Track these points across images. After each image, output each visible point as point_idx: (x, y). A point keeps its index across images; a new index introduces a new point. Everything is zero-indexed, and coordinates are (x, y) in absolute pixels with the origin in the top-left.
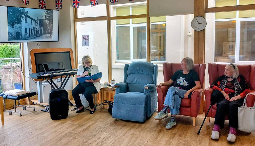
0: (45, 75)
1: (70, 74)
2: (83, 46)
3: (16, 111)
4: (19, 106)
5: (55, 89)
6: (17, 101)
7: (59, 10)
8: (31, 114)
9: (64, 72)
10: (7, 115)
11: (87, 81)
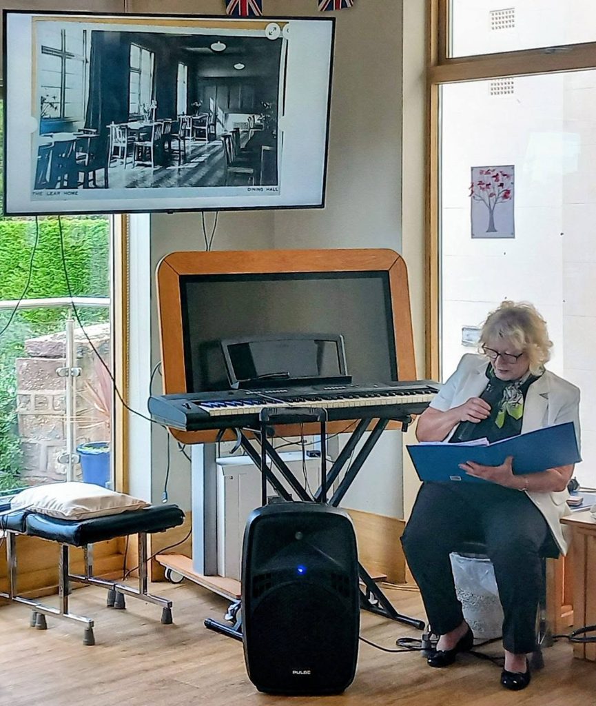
0: (230, 410)
1: (386, 415)
2: (473, 236)
3: (66, 612)
4: (87, 583)
5: (289, 497)
6: (75, 551)
7: (333, 19)
8: (149, 638)
9: (347, 396)
10: (22, 630)
11: (472, 470)
